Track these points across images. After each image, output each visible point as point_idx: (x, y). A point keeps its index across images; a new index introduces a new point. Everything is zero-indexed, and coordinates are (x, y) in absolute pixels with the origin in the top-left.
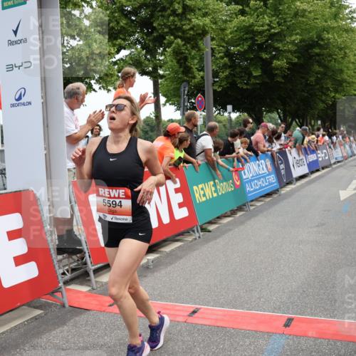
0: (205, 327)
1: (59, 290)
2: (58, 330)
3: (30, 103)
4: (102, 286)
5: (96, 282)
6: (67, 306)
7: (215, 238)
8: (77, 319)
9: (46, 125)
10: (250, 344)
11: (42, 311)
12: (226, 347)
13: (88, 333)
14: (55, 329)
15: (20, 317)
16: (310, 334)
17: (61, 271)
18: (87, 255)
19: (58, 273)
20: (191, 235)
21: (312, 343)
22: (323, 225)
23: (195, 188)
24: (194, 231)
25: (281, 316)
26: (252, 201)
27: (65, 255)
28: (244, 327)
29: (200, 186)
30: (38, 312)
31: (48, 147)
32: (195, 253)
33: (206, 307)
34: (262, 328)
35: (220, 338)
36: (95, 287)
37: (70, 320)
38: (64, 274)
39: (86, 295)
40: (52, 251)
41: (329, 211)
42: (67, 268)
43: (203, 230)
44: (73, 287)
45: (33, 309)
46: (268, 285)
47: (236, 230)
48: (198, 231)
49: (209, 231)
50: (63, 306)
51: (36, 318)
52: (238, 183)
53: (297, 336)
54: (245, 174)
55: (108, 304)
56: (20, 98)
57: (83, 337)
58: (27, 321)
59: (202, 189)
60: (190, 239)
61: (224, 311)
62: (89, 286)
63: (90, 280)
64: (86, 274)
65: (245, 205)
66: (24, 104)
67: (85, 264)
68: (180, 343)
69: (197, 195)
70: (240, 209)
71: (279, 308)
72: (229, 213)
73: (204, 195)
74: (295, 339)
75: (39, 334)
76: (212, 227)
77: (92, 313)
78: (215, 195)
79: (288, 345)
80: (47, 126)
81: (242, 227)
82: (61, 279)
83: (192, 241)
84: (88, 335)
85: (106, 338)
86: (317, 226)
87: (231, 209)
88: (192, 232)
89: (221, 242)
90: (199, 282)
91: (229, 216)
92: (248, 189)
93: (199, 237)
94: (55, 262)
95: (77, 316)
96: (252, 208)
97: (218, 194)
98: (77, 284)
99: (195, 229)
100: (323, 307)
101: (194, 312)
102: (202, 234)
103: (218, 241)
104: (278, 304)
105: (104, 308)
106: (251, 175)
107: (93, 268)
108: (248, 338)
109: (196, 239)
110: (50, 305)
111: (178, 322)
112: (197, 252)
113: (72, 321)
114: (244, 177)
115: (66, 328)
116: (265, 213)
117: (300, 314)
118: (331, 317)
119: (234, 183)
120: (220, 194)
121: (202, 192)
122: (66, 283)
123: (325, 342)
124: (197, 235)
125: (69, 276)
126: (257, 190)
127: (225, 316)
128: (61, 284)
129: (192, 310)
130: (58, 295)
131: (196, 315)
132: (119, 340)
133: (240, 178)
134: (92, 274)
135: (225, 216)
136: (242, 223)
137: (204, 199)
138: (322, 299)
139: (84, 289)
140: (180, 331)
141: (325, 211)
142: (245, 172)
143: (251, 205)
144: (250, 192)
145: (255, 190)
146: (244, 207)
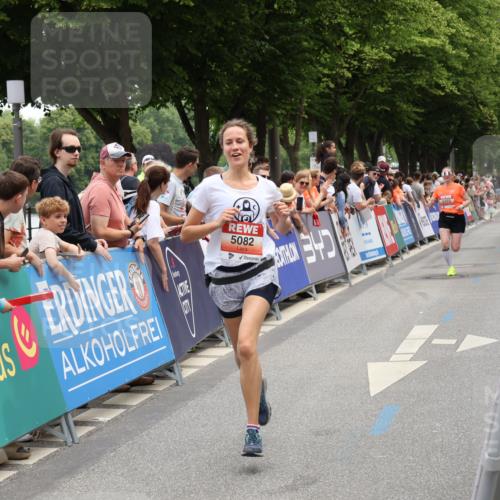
22: (314, 481)
26: (85, 407)
41: (328, 433)
52: (31, 353)
54: (57, 320)
65: (55, 423)
70: (41, 436)
86: (293, 488)
87: (7, 441)
92: (66, 370)
96: (80, 432)
106: (78, 323)
114: (55, 329)
116: (123, 449)
119: (16, 353)
126: (100, 370)
133: (39, 334)
141: (318, 434)
142: (55, 313)
143: (77, 423)
144: (74, 379)
145: (93, 372)
146: (55, 431)
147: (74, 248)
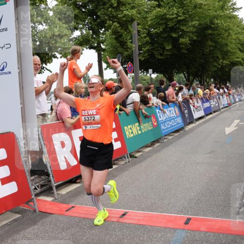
0: (131, 225)
1: (31, 200)
2: (31, 229)
3: (10, 73)
4: (62, 197)
5: (58, 194)
6: (37, 211)
7: (140, 162)
8: (44, 220)
9: (21, 87)
10: (161, 237)
11: (20, 215)
12: (145, 239)
13: (51, 230)
14: (29, 228)
15: (5, 219)
16: (202, 229)
17: (33, 187)
18: (51, 176)
19: (31, 189)
20: (123, 160)
21: (203, 235)
22: (213, 152)
23: (126, 128)
24: (125, 158)
25: (183, 217)
26: (166, 136)
27: (36, 176)
28: (158, 225)
29: (129, 127)
30: (18, 216)
31: (23, 102)
32: (126, 173)
33: (132, 211)
34: (170, 225)
35: (141, 233)
36: (57, 198)
37: (39, 221)
38: (35, 189)
39: (51, 203)
40: (27, 174)
41: (217, 142)
42: (38, 184)
43: (132, 156)
44: (41, 198)
45: (14, 214)
46: (175, 195)
47: (154, 156)
48: (128, 158)
49: (136, 157)
50: (35, 211)
51: (16, 220)
52: (155, 124)
53: (193, 231)
54: (160, 118)
55: (65, 210)
56: (3, 69)
57: (47, 233)
58: (10, 222)
59: (131, 129)
60: (122, 163)
61: (144, 214)
62: (53, 197)
63: (53, 193)
64: (51, 188)
65: (160, 139)
66: (6, 73)
67: (50, 181)
68: (114, 237)
69: (127, 133)
70: (157, 141)
71: (182, 211)
72: (150, 145)
73: (132, 133)
74: (192, 233)
75: (17, 231)
76: (137, 155)
77: (54, 216)
78: (140, 132)
79: (187, 237)
80: (23, 88)
81: (158, 154)
82: (33, 193)
83: (124, 164)
84: (52, 231)
85: (63, 233)
86: (210, 153)
88: (123, 158)
89: (143, 164)
90: (127, 193)
91: (149, 147)
92: (163, 128)
93: (129, 162)
94: (29, 181)
95: (43, 218)
96: (165, 140)
97: (142, 132)
98: (44, 195)
99: (126, 156)
100: (212, 210)
101: (124, 215)
102: (130, 159)
103: (141, 164)
104: (181, 208)
105: (62, 213)
106: (165, 118)
107: (56, 184)
108: (160, 232)
109: (126, 163)
110: (26, 211)
111: (113, 222)
112: (127, 172)
113: (41, 221)
114: (160, 120)
115: (36, 227)
116: (174, 144)
117: (195, 215)
118: (217, 217)
119: (152, 124)
120: (143, 131)
121: (130, 131)
122: (37, 195)
123: (212, 235)
124: (128, 160)
125: (39, 190)
127: (144, 217)
128: (33, 196)
129: (123, 213)
130: (31, 204)
131: (125, 216)
132: (72, 235)
133: (157, 120)
134: (54, 188)
135: (147, 146)
136: (158, 151)
137: (132, 135)
138: (211, 204)
139: (49, 199)
140: (114, 228)
141: (215, 142)
142: (160, 116)
143: (165, 139)
144: (164, 130)
145: (168, 128)
146: (160, 140)
147: (164, 103)
